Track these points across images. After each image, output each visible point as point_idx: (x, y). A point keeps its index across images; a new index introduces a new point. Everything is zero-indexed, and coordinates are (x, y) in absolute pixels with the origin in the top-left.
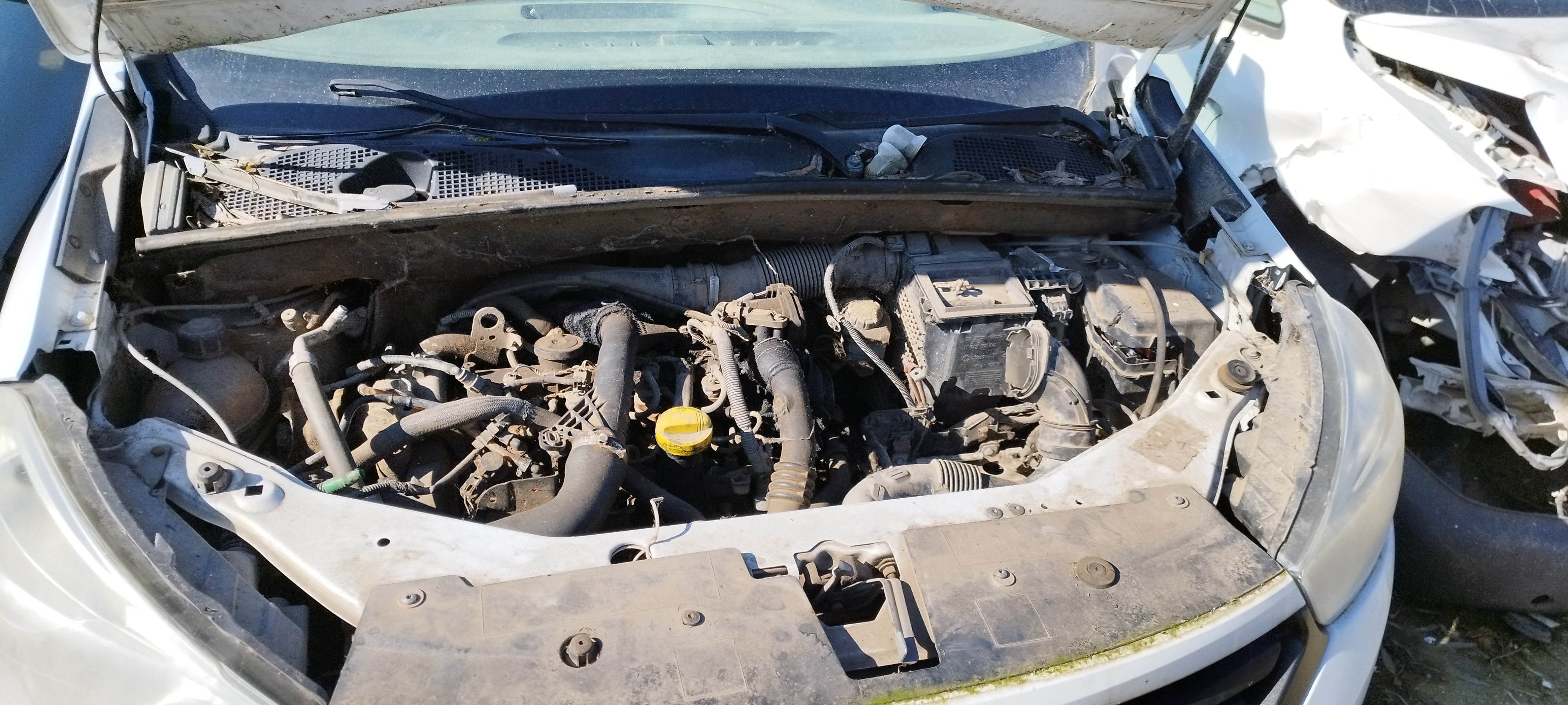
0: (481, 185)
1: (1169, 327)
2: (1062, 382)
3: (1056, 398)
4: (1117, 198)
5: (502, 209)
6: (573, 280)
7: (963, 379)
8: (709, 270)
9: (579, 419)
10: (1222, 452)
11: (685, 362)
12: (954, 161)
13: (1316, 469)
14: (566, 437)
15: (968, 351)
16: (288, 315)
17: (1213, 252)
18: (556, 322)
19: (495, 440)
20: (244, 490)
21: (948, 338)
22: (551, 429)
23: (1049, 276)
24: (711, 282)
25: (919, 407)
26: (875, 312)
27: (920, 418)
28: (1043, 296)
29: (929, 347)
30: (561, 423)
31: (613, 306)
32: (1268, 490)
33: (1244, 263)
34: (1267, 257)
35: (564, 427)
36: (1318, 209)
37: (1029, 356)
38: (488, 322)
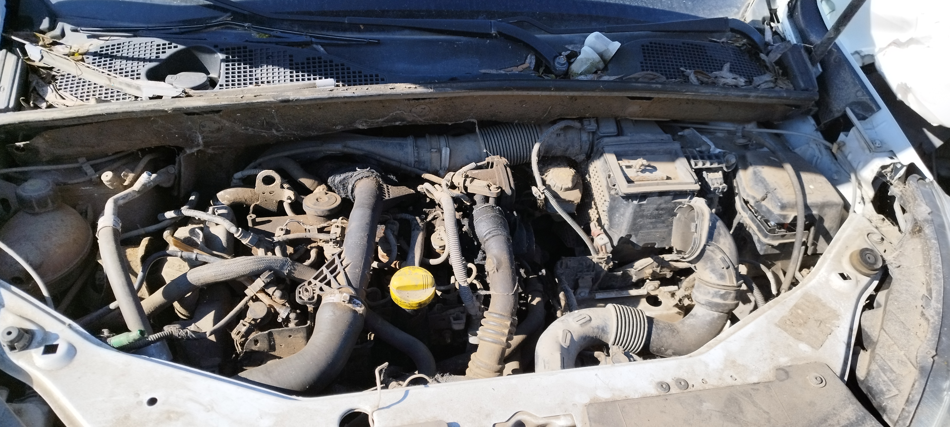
0: (259, 76)
1: (807, 207)
2: (717, 251)
3: (711, 263)
4: (771, 98)
5: (272, 100)
6: (336, 148)
7: (636, 236)
8: (443, 142)
9: (330, 277)
10: (851, 330)
11: (419, 221)
12: (642, 63)
13: (936, 358)
14: (318, 292)
15: (642, 216)
16: (107, 176)
17: (844, 144)
18: (322, 180)
19: (263, 290)
20: (42, 349)
21: (628, 205)
22: (306, 283)
23: (711, 157)
24: (443, 152)
25: (601, 255)
26: (570, 178)
27: (601, 263)
28: (704, 173)
29: (612, 210)
30: (315, 278)
31: (365, 172)
32: (892, 371)
33: (872, 158)
34: (892, 154)
35: (317, 282)
36: (907, 89)
37: (693, 230)
38: (268, 180)
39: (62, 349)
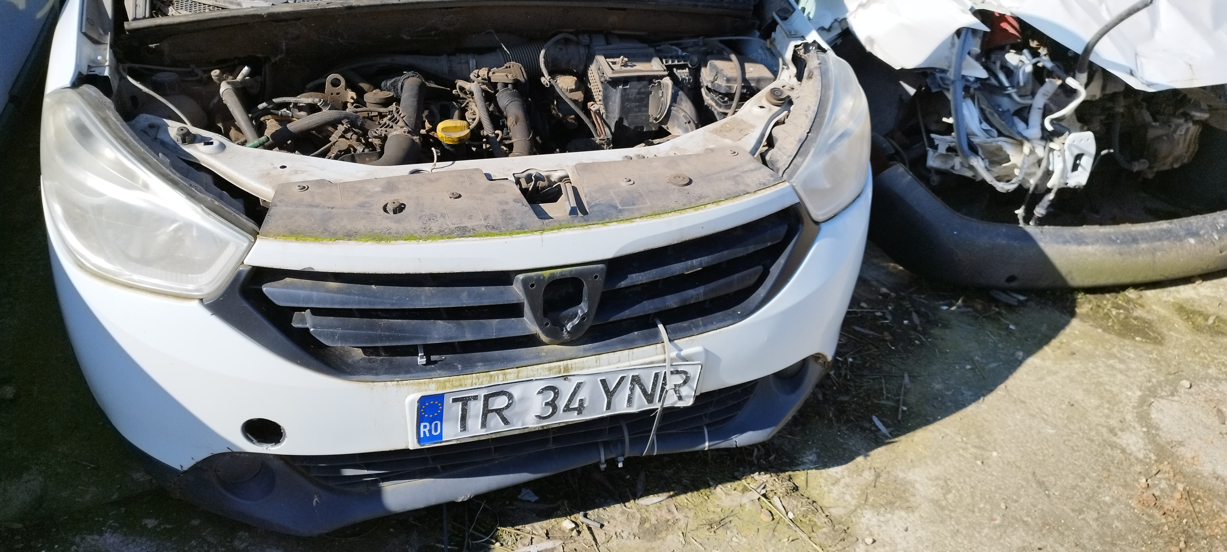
1: (744, 80)
2: (680, 111)
3: (678, 120)
4: (715, 7)
5: (340, 6)
6: (387, 60)
7: (627, 119)
8: (470, 56)
9: (392, 124)
10: (763, 135)
11: (455, 104)
13: (809, 133)
14: (384, 133)
15: (629, 100)
16: (215, 73)
17: (774, 39)
18: (377, 86)
19: (342, 136)
20: (202, 143)
21: (616, 92)
22: (375, 130)
23: (678, 58)
24: (471, 63)
25: (601, 138)
26: (574, 82)
27: (602, 144)
28: (675, 69)
29: (606, 99)
30: (381, 127)
31: (411, 73)
32: (784, 148)
33: (790, 41)
34: (803, 38)
35: (383, 128)
36: (872, 41)
37: (661, 95)
38: (336, 83)
39: (216, 143)
